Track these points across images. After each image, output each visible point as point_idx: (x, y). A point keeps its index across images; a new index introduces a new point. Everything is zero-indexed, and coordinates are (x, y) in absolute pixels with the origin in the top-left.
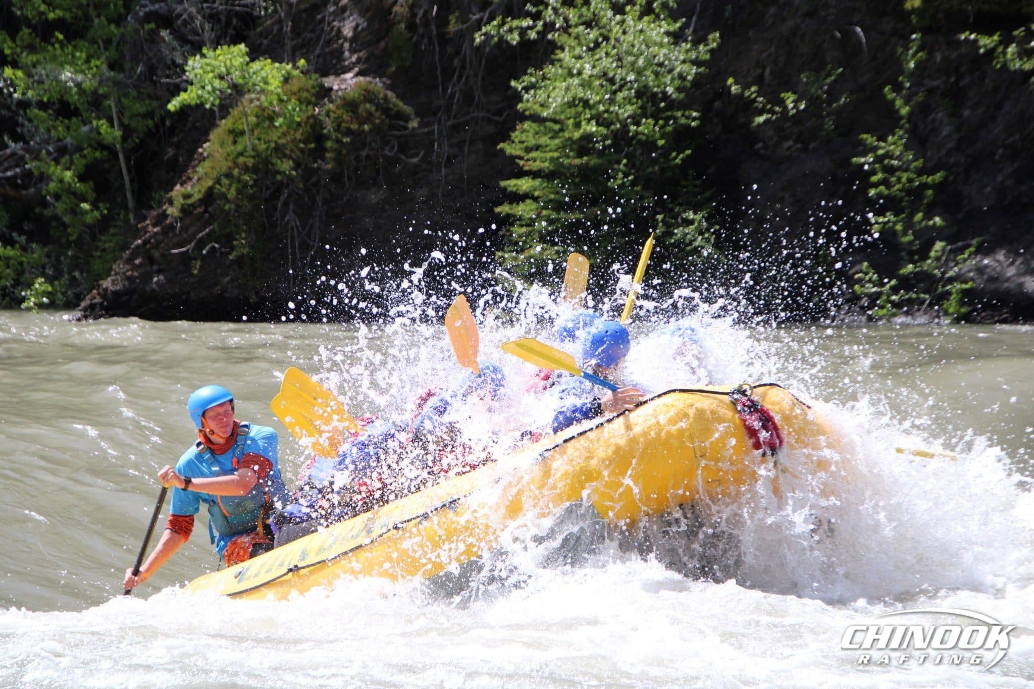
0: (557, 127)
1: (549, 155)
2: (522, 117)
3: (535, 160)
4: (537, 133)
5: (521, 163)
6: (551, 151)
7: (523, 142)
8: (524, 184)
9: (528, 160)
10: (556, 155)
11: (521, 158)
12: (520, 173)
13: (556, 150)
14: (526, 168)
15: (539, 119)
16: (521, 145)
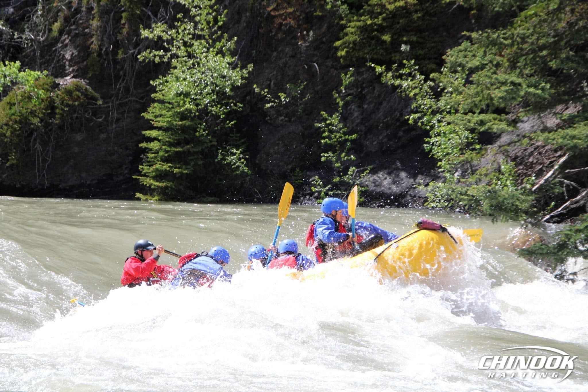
0: (170, 106)
1: (166, 119)
2: (154, 101)
3: (159, 121)
4: (160, 109)
5: (153, 123)
6: (167, 117)
7: (153, 113)
8: (154, 133)
9: (156, 122)
10: (169, 119)
11: (153, 121)
12: (152, 128)
13: (170, 117)
14: (155, 125)
15: (162, 102)
16: (152, 114)
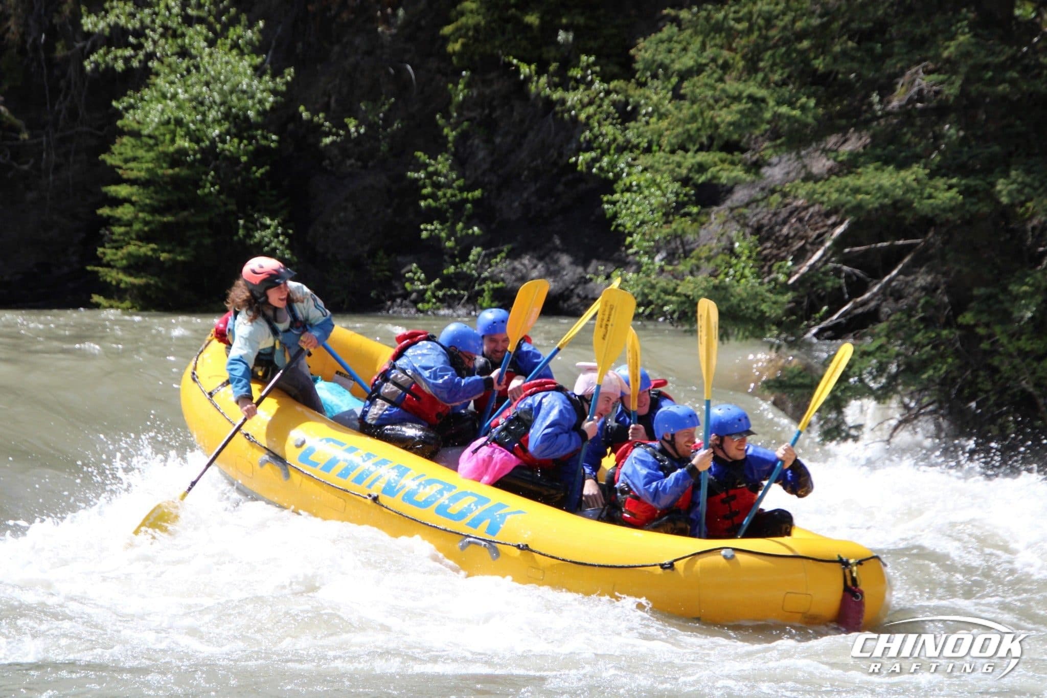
0: (152, 142)
1: (145, 166)
2: (121, 132)
3: (132, 170)
4: (134, 146)
5: (120, 172)
6: (147, 162)
7: (121, 154)
8: (123, 191)
9: (127, 169)
10: (151, 165)
11: (120, 168)
12: (119, 181)
13: (151, 162)
14: (125, 176)
15: (136, 134)
16: (121, 157)
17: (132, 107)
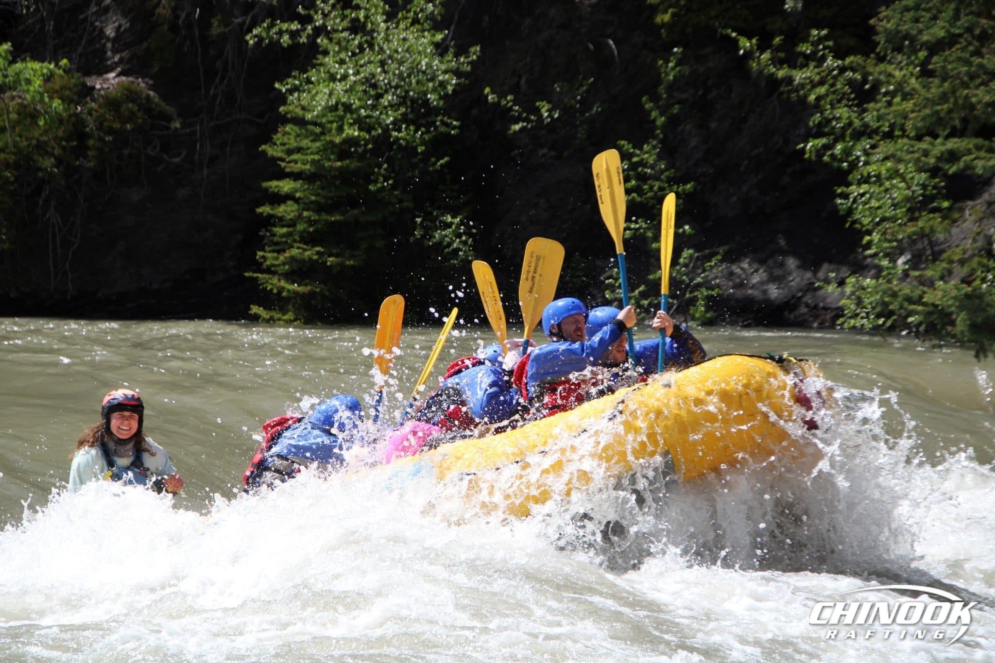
0: (318, 130)
1: (310, 158)
2: (285, 120)
3: (296, 162)
4: (298, 136)
5: (283, 164)
6: (312, 153)
7: (283, 144)
8: (286, 186)
9: (289, 162)
10: (317, 157)
11: (283, 160)
12: (282, 175)
13: (317, 153)
14: (288, 170)
15: (300, 122)
16: (282, 148)
17: (296, 89)
